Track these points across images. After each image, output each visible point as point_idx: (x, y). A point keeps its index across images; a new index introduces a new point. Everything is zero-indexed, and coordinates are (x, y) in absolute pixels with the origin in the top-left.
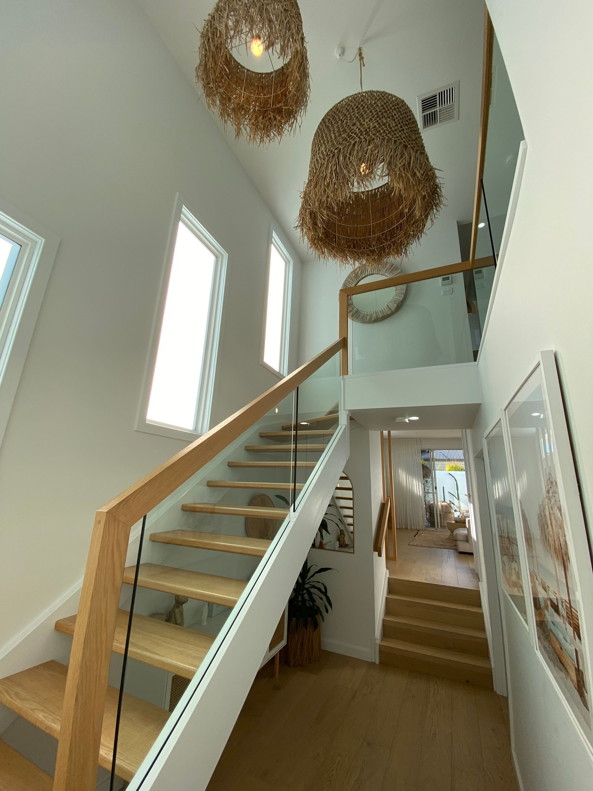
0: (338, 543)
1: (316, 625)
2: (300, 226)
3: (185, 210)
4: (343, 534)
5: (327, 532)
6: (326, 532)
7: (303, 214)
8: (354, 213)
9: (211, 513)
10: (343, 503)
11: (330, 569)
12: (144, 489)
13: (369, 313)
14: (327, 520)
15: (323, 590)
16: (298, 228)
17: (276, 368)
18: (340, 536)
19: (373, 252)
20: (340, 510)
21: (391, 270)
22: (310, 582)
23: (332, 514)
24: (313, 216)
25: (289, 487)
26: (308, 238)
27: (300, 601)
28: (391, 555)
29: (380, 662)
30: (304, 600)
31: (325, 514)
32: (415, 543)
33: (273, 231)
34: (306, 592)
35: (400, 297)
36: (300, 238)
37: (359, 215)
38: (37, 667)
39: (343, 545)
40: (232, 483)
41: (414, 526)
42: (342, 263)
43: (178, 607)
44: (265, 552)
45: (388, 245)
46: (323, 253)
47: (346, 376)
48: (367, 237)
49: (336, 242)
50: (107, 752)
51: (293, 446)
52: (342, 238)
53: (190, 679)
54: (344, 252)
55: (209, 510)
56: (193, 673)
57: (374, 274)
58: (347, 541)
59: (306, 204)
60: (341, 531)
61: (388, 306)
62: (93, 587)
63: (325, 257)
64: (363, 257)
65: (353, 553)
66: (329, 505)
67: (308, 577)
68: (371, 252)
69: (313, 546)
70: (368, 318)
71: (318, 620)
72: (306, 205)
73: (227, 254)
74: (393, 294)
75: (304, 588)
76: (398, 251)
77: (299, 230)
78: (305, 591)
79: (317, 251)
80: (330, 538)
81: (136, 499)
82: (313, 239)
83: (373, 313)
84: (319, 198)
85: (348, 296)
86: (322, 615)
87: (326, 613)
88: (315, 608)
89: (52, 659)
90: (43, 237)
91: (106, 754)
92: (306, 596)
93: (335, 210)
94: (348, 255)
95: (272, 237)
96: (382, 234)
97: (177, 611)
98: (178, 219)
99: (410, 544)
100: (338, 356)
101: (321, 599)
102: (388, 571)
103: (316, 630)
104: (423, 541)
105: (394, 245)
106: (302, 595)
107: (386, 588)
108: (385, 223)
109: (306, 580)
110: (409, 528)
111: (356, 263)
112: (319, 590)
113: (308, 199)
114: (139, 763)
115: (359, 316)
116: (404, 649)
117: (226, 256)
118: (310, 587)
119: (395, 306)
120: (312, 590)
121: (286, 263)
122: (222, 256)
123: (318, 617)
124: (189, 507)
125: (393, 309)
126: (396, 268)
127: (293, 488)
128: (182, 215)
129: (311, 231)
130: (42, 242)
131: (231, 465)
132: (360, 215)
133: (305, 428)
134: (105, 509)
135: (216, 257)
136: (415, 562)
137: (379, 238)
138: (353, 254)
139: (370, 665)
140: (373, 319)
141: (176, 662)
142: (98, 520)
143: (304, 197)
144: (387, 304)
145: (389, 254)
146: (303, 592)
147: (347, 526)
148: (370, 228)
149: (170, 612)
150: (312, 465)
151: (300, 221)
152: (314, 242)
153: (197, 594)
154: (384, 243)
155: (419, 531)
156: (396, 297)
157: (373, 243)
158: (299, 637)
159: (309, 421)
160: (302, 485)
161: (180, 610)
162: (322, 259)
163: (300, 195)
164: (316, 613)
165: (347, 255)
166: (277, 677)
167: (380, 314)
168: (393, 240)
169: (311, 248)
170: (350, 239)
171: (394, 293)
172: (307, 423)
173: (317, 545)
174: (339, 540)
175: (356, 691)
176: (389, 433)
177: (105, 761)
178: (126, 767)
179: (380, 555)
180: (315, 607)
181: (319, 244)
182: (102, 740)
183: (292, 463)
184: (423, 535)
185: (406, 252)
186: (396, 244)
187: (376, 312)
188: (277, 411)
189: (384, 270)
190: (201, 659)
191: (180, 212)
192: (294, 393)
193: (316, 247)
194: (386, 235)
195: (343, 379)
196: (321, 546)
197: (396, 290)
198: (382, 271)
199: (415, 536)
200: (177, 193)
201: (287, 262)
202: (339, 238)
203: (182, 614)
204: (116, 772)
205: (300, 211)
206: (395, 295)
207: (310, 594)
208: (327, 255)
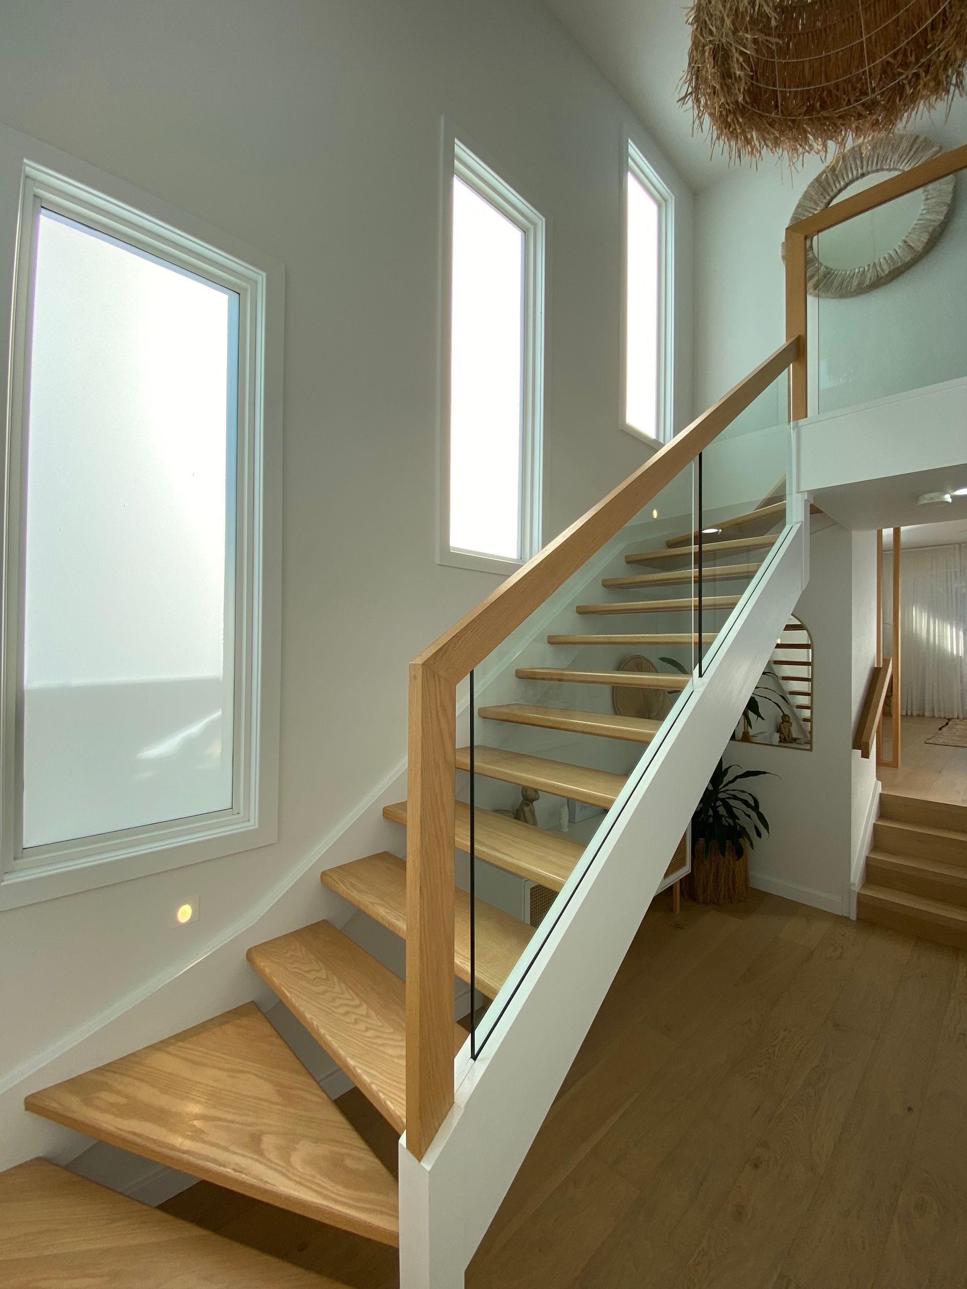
0: (777, 735)
1: (740, 853)
2: (691, 93)
3: (460, 149)
4: (788, 722)
5: (759, 715)
6: (756, 716)
7: (696, 61)
8: (819, 24)
9: (560, 680)
10: (788, 670)
11: (764, 773)
12: (465, 634)
13: (857, 271)
14: (757, 698)
15: (752, 803)
16: (687, 99)
17: (652, 434)
18: (782, 725)
19: (871, 107)
20: (783, 682)
21: (912, 153)
22: (727, 790)
23: (767, 688)
24: (721, 55)
25: (690, 640)
26: (712, 115)
27: (710, 816)
28: (888, 757)
29: (858, 919)
30: (718, 816)
31: (756, 688)
32: (941, 741)
33: (630, 141)
34: (721, 804)
35: (937, 213)
36: (693, 123)
37: (830, 26)
38: (370, 858)
39: (786, 740)
40: (587, 637)
41: (940, 711)
42: (795, 155)
43: (527, 805)
44: (652, 736)
45: (910, 77)
46: (748, 141)
47: (802, 422)
48: (854, 72)
49: (776, 106)
50: (462, 961)
51: (693, 572)
52: (792, 94)
53: (556, 890)
54: (798, 126)
55: (555, 677)
56: (561, 885)
57: (868, 173)
58: (795, 733)
59: (701, 34)
60: (785, 716)
61: (905, 242)
62: (420, 759)
63: (752, 150)
64: (848, 126)
65: (811, 750)
66: (764, 673)
67: (724, 783)
68: (866, 109)
69: (733, 737)
70: (855, 283)
71: (743, 846)
72: (703, 37)
73: (544, 220)
74: (920, 211)
75: (718, 799)
76: (939, 83)
77: (690, 103)
78: (719, 803)
79: (733, 143)
80: (761, 727)
81: (457, 647)
82: (724, 113)
83: (866, 268)
84: (731, 8)
85: (806, 238)
86: (749, 839)
87: (758, 838)
88: (738, 829)
89: (387, 850)
90: (263, 269)
91: (460, 962)
92: (722, 810)
93: (773, 23)
94: (809, 130)
95: (628, 155)
96: (895, 56)
97: (526, 809)
98: (450, 172)
99: (930, 741)
100: (783, 381)
101: (749, 816)
102: (880, 783)
103: (741, 859)
104: (960, 736)
105: (927, 72)
106: (715, 808)
107: (876, 810)
108: (901, 23)
109: (720, 787)
110: (927, 714)
111: (831, 144)
112: (745, 802)
113: (707, 19)
114: (503, 978)
115: (832, 282)
116: (908, 905)
117: (541, 222)
118: (729, 798)
119: (925, 237)
120: (732, 802)
121: (659, 206)
122: (535, 225)
123: (744, 842)
124: (527, 672)
125: (919, 247)
126: (927, 143)
127: (697, 640)
128: (456, 163)
129: (718, 96)
130: (262, 278)
131: (582, 611)
132: (835, 25)
133: (713, 538)
134: (420, 661)
135: (524, 233)
136: (940, 772)
137: (887, 70)
138: (821, 125)
139: (841, 920)
140: (867, 282)
141: (535, 868)
142: (412, 675)
143: (697, 19)
144: (904, 238)
145: (914, 99)
146: (715, 804)
147: (795, 709)
148: (862, 50)
149: (517, 810)
150: (730, 601)
151: (691, 80)
152: (727, 121)
153: (553, 786)
154: (900, 74)
155: (949, 720)
156: (928, 217)
157: (871, 83)
158: (711, 864)
159: (721, 524)
160: (714, 635)
161: (531, 809)
162: (746, 158)
163: (686, 19)
164: (741, 836)
165: (805, 131)
166: (677, 912)
167: (885, 267)
168: (923, 60)
169: (718, 138)
170: (812, 92)
171: (922, 208)
172: (716, 530)
173: (741, 737)
174: (779, 730)
175: (813, 951)
176: (897, 532)
177: (461, 971)
178: (487, 982)
179: (866, 755)
180: (738, 826)
181: (738, 121)
182: (456, 947)
183: (694, 600)
184: (958, 727)
185: (961, 82)
186: (932, 69)
187: (875, 264)
188: (655, 514)
189: (896, 157)
190: (570, 870)
191: (451, 155)
192: (694, 466)
193: (732, 133)
194: (905, 55)
195: (797, 427)
196: (746, 738)
197: (927, 199)
198: (888, 161)
199: (940, 729)
200: (442, 118)
201: (661, 204)
202: (784, 98)
203: (533, 813)
204: (476, 986)
205: (691, 57)
206: (924, 212)
207: (729, 808)
208: (757, 144)
